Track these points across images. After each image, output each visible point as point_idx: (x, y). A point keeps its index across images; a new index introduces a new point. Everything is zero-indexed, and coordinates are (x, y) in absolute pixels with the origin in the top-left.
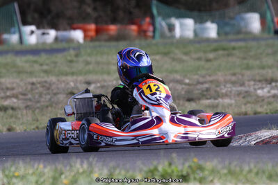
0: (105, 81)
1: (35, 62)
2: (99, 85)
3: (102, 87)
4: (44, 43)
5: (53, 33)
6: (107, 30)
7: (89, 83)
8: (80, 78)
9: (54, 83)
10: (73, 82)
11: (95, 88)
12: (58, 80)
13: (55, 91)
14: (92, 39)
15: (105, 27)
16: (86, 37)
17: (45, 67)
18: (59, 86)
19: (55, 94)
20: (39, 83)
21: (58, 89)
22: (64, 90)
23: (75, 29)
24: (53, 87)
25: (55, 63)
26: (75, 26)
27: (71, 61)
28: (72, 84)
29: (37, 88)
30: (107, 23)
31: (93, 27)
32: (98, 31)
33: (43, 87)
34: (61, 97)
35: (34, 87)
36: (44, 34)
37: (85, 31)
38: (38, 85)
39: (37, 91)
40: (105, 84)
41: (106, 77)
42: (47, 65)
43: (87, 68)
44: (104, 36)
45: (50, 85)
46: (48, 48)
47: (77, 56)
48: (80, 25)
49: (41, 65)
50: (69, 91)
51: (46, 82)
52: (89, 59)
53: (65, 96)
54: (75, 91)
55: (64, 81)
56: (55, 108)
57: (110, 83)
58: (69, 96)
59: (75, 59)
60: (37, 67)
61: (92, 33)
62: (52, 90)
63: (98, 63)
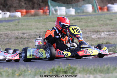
0: (30, 33)
1: (2, 25)
2: (28, 34)
3: (29, 35)
4: (5, 18)
5: (8, 14)
6: (31, 12)
7: (24, 34)
8: (20, 32)
9: (10, 34)
10: (17, 33)
11: (26, 35)
12: (11, 33)
13: (10, 37)
14: (24, 16)
15: (30, 11)
16: (22, 15)
17: (6, 28)
18: (12, 35)
19: (10, 38)
20: (4, 34)
21: (11, 36)
22: (14, 37)
23: (17, 12)
24: (9, 35)
25: (10, 26)
26: (17, 10)
27: (16, 25)
28: (17, 34)
29: (3, 36)
30: (30, 9)
31: (24, 11)
32: (26, 12)
33: (5, 35)
34: (13, 39)
35: (2, 36)
36: (5, 14)
37: (21, 12)
38: (3, 35)
39: (3, 37)
40: (30, 34)
41: (30, 31)
42: (7, 26)
43: (23, 27)
44: (29, 14)
45: (8, 34)
46: (6, 19)
47: (18, 22)
48: (19, 10)
49: (4, 27)
50: (16, 37)
51: (6, 33)
52: (23, 24)
53: (14, 39)
54: (18, 37)
55: (13, 33)
56: (10, 44)
57: (32, 34)
58: (16, 39)
59: (18, 24)
60: (2, 27)
61: (24, 13)
62: (9, 37)
63: (27, 26)
